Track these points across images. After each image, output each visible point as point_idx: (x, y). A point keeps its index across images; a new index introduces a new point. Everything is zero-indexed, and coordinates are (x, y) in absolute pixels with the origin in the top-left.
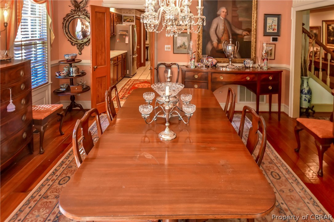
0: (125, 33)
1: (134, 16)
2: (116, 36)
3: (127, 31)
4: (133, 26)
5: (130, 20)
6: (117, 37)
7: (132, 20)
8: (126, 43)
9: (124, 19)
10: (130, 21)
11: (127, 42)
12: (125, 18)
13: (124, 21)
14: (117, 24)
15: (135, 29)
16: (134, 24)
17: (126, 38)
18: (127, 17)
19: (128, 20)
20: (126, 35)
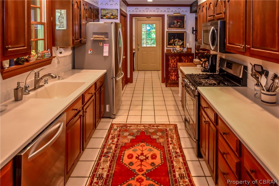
0: (101, 37)
1: (118, 9)
2: (85, 43)
3: (106, 34)
4: (116, 24)
5: (112, 15)
6: (89, 45)
7: (115, 15)
8: (104, 56)
9: (102, 14)
10: (112, 17)
11: (106, 54)
12: (104, 12)
13: (102, 18)
14: (88, 21)
15: (120, 30)
16: (118, 21)
17: (105, 47)
18: (107, 12)
19: (109, 15)
20: (103, 42)
